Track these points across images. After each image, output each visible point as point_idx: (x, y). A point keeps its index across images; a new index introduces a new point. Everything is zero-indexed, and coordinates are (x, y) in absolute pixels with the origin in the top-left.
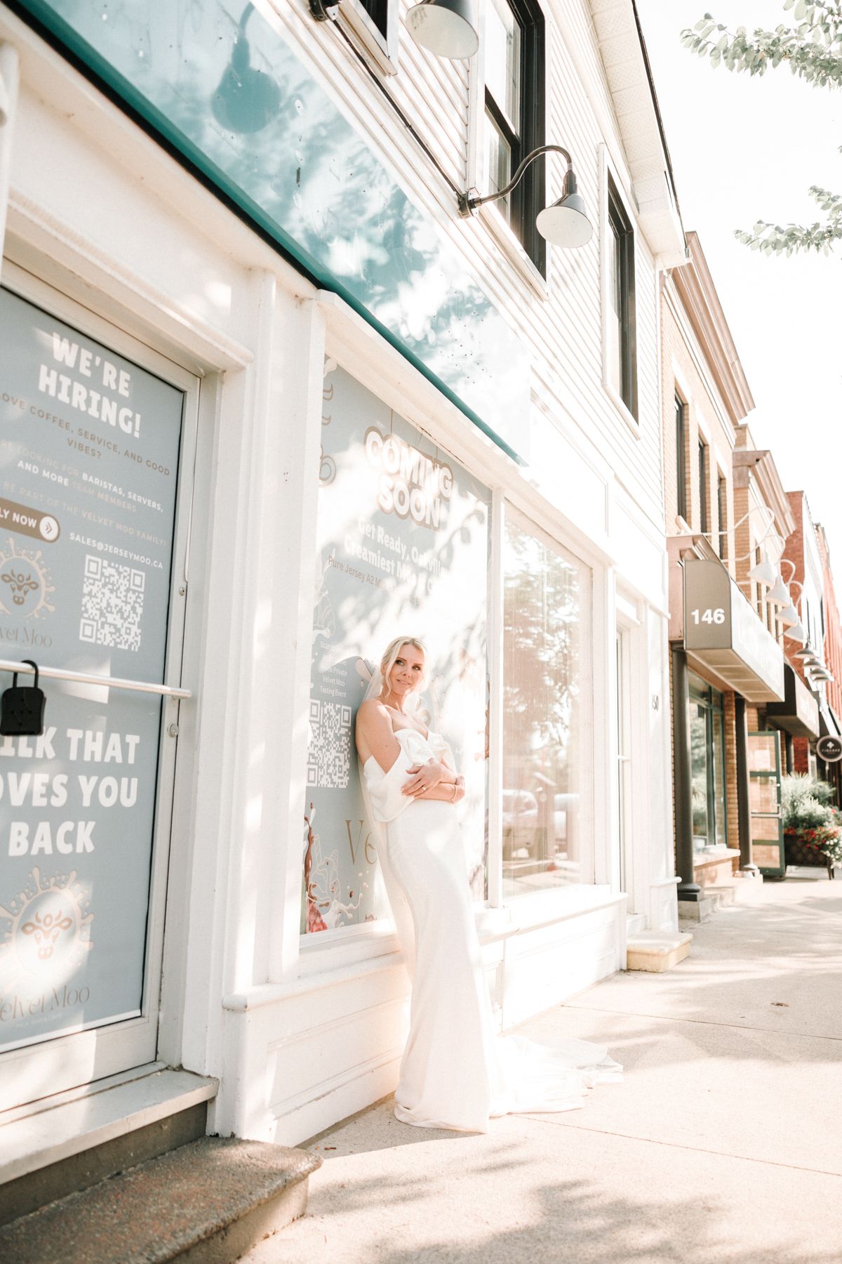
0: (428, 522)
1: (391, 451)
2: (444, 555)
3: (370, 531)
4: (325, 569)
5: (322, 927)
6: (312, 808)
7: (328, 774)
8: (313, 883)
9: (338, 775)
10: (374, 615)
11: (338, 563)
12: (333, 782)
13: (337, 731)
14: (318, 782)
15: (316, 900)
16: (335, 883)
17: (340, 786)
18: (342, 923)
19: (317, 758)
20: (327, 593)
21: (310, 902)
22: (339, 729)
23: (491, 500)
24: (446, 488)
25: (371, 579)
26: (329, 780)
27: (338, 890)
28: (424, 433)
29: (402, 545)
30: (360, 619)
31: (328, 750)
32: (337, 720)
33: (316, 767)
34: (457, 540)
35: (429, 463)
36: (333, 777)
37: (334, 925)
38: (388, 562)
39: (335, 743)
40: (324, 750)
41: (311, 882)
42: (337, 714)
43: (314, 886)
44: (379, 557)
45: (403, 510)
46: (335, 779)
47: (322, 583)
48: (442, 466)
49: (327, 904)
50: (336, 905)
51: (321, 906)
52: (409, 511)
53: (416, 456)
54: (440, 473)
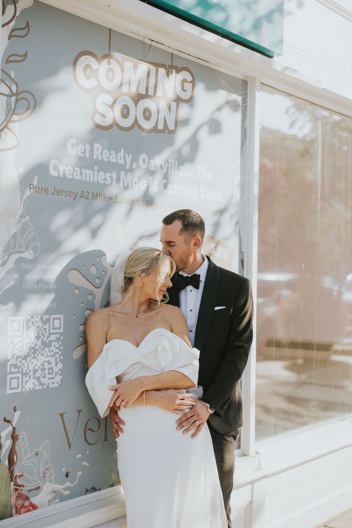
0: (161, 127)
1: (111, 70)
2: (186, 150)
3: (83, 151)
4: (25, 197)
5: (31, 508)
6: (15, 411)
7: (34, 378)
8: (19, 474)
9: (48, 376)
10: (96, 221)
11: (42, 188)
12: (40, 384)
13: (45, 339)
14: (23, 387)
15: (23, 487)
16: (47, 469)
17: (51, 386)
18: (58, 500)
19: (20, 367)
20: (28, 218)
21: (16, 490)
22: (48, 337)
23: (247, 89)
24: (185, 91)
25: (86, 195)
26: (37, 383)
27: (51, 474)
28: (154, 44)
29: (126, 155)
30: (77, 228)
31: (34, 358)
32: (45, 329)
33: (20, 375)
34: (203, 134)
35: (162, 71)
36: (42, 379)
37: (47, 504)
38: (108, 174)
39: (43, 349)
40: (29, 358)
41: (17, 473)
42: (45, 324)
43: (21, 476)
44: (96, 172)
45: (127, 123)
46: (44, 381)
47: (21, 211)
48: (178, 70)
49: (38, 488)
50: (48, 488)
51: (30, 491)
52: (136, 122)
53: (143, 67)
54: (176, 78)
